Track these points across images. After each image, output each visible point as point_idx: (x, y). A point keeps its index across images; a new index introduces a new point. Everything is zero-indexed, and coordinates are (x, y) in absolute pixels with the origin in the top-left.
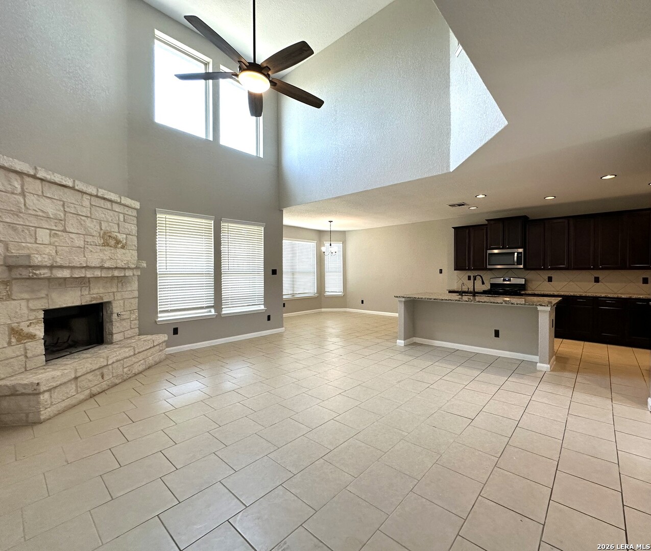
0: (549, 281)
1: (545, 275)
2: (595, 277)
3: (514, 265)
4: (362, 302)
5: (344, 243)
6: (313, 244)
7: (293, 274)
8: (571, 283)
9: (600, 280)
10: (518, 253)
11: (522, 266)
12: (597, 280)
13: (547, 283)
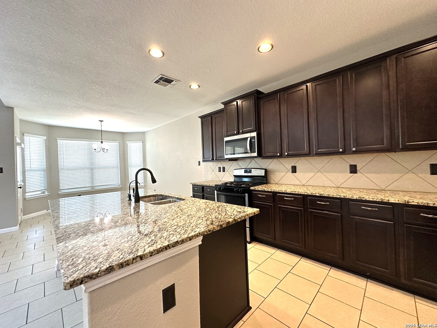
0: (293, 172)
1: (288, 163)
2: (351, 166)
3: (248, 153)
5: (143, 142)
6: (116, 144)
7: (92, 169)
8: (319, 174)
9: (358, 169)
10: (252, 138)
11: (255, 154)
12: (353, 169)
13: (290, 174)
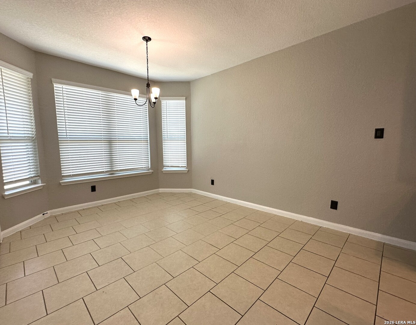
4: (213, 182)
5: (188, 99)
